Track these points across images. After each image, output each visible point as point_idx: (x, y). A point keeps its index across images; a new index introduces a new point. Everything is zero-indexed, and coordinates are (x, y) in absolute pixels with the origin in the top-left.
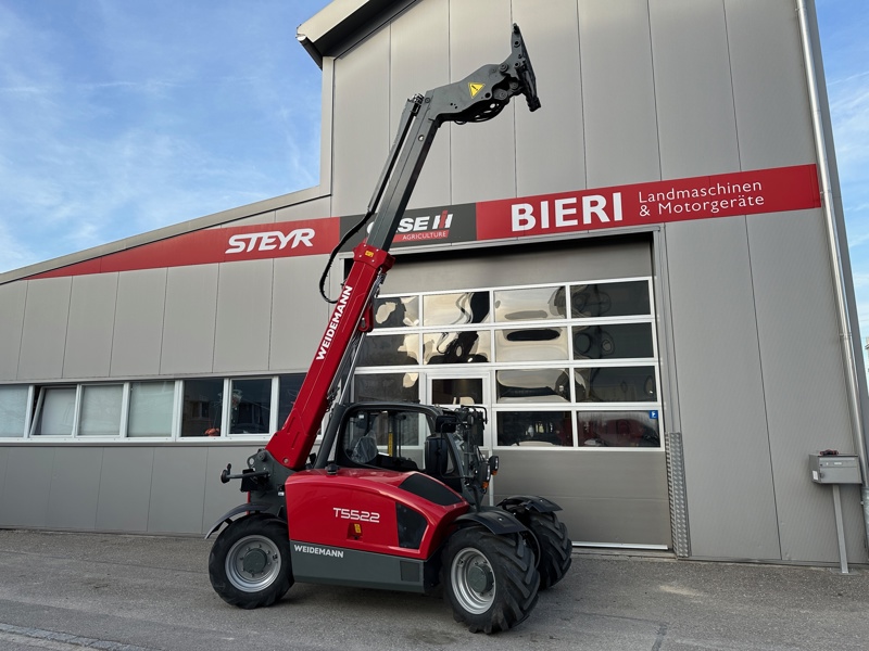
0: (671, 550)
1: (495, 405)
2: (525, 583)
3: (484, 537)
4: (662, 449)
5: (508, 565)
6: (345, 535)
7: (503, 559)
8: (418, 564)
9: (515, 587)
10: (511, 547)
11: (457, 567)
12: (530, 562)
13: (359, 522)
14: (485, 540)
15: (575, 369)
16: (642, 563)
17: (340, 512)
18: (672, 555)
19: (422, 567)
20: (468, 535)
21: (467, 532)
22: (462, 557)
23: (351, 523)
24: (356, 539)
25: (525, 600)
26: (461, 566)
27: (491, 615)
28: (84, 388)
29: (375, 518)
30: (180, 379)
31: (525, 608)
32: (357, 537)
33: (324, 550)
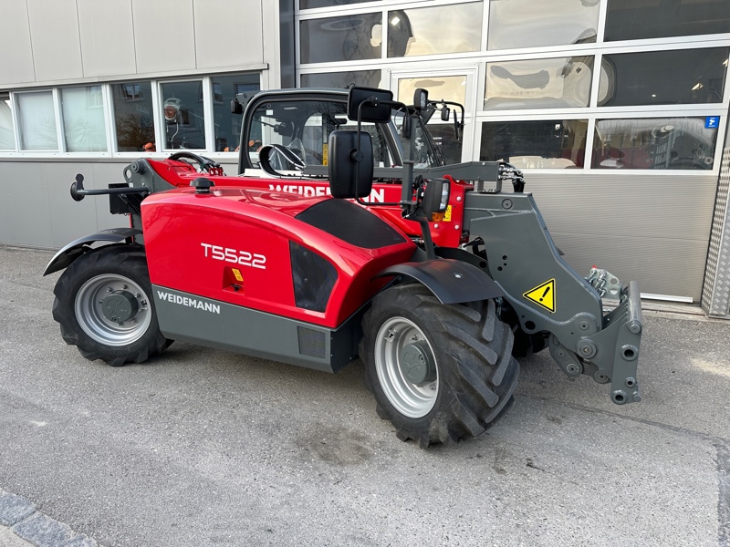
0: (698, 303)
1: (481, 113)
2: (490, 384)
3: (424, 304)
4: (714, 172)
5: (462, 353)
6: (220, 282)
7: (453, 344)
8: (323, 334)
9: (473, 391)
10: (473, 322)
11: (384, 342)
12: (503, 347)
13: (237, 266)
14: (426, 310)
15: (604, 56)
16: (657, 319)
17: (210, 249)
18: (697, 310)
19: (328, 339)
20: (400, 298)
21: (400, 292)
22: (391, 328)
23: (227, 268)
24: (237, 289)
25: (489, 410)
26: (391, 340)
27: (428, 425)
28: (17, 96)
29: (259, 261)
30: (105, 82)
31: (487, 421)
32: (238, 286)
33: (195, 301)
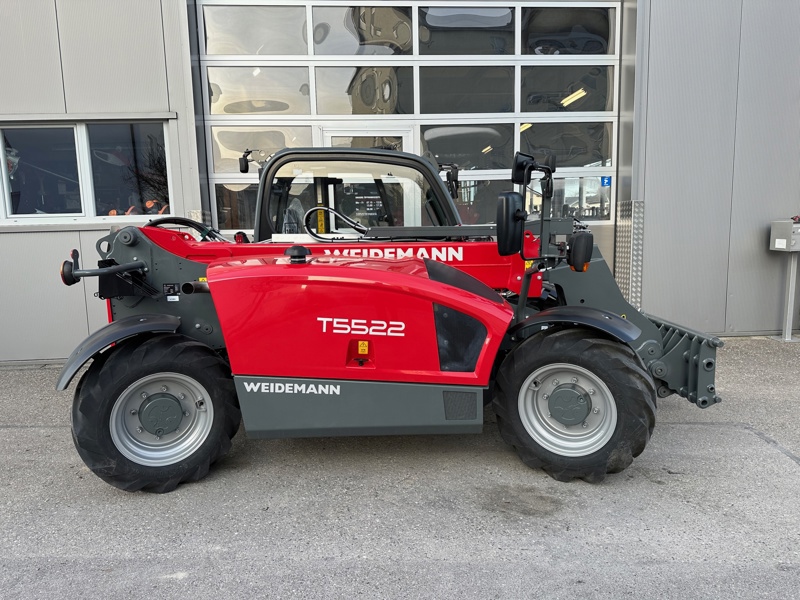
4: (611, 222)
6: (341, 359)
8: (474, 394)
11: (526, 392)
13: (366, 337)
17: (330, 324)
19: (480, 398)
22: (537, 377)
23: (352, 341)
24: (361, 364)
26: (537, 389)
29: (397, 329)
32: (362, 360)
33: (304, 386)
